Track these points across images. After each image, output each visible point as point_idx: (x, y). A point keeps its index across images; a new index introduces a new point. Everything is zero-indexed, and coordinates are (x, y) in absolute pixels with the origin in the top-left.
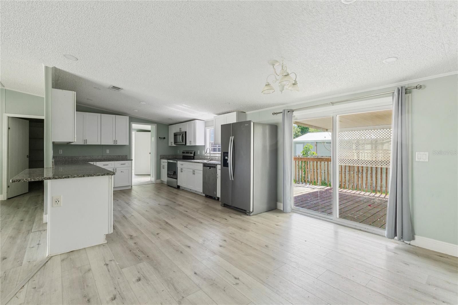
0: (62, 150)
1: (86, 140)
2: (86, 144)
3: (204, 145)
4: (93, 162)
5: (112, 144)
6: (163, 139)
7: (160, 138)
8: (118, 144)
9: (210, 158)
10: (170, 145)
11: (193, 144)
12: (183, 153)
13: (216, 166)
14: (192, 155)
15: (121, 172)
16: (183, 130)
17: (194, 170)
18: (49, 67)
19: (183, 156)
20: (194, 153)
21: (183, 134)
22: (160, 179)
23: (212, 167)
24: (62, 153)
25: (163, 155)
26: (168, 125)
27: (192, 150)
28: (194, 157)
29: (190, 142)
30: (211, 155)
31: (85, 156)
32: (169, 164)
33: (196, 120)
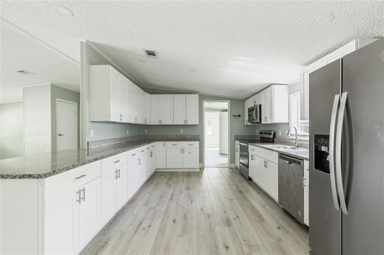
0: (146, 130)
1: (161, 120)
2: (161, 124)
3: (288, 122)
4: (164, 141)
5: (183, 123)
6: (237, 117)
7: (234, 116)
8: (188, 124)
9: (296, 144)
10: (245, 124)
11: (269, 122)
12: (261, 133)
13: (302, 161)
14: (272, 137)
15: (189, 153)
16: (258, 103)
17: (266, 160)
18: (84, 42)
19: (261, 137)
20: (274, 133)
21: (257, 108)
22: (235, 163)
23: (294, 162)
24: (147, 132)
25: (238, 136)
26: (243, 100)
27: (272, 130)
28: (273, 139)
29: (266, 118)
30: (298, 138)
31: (163, 136)
32: (241, 147)
33: (273, 86)
